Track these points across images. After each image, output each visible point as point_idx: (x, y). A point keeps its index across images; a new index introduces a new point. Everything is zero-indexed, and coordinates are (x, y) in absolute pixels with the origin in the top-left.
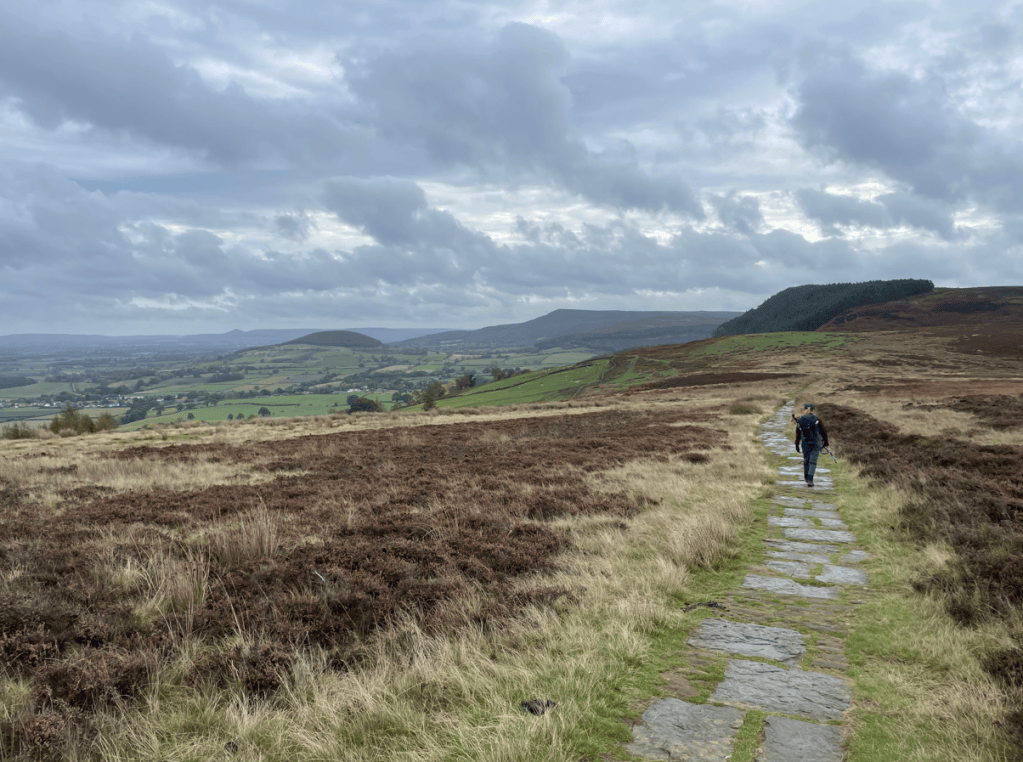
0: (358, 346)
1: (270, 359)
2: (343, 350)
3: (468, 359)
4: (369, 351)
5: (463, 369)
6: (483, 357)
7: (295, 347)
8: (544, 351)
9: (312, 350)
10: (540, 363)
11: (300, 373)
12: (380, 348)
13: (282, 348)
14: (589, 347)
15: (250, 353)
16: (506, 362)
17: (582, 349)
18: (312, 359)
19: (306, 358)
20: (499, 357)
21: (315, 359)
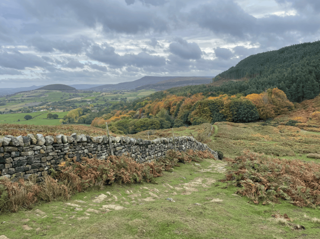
0: (65, 90)
1: (27, 96)
2: (58, 91)
3: (108, 94)
4: (68, 92)
5: (104, 98)
6: (114, 94)
7: (39, 91)
8: (139, 91)
9: (45, 92)
10: (136, 96)
11: (33, 101)
12: (74, 90)
13: (34, 91)
14: (155, 89)
15: (19, 94)
16: (123, 95)
17: (153, 90)
18: (44, 95)
19: (41, 95)
20: (121, 93)
21: (45, 95)
